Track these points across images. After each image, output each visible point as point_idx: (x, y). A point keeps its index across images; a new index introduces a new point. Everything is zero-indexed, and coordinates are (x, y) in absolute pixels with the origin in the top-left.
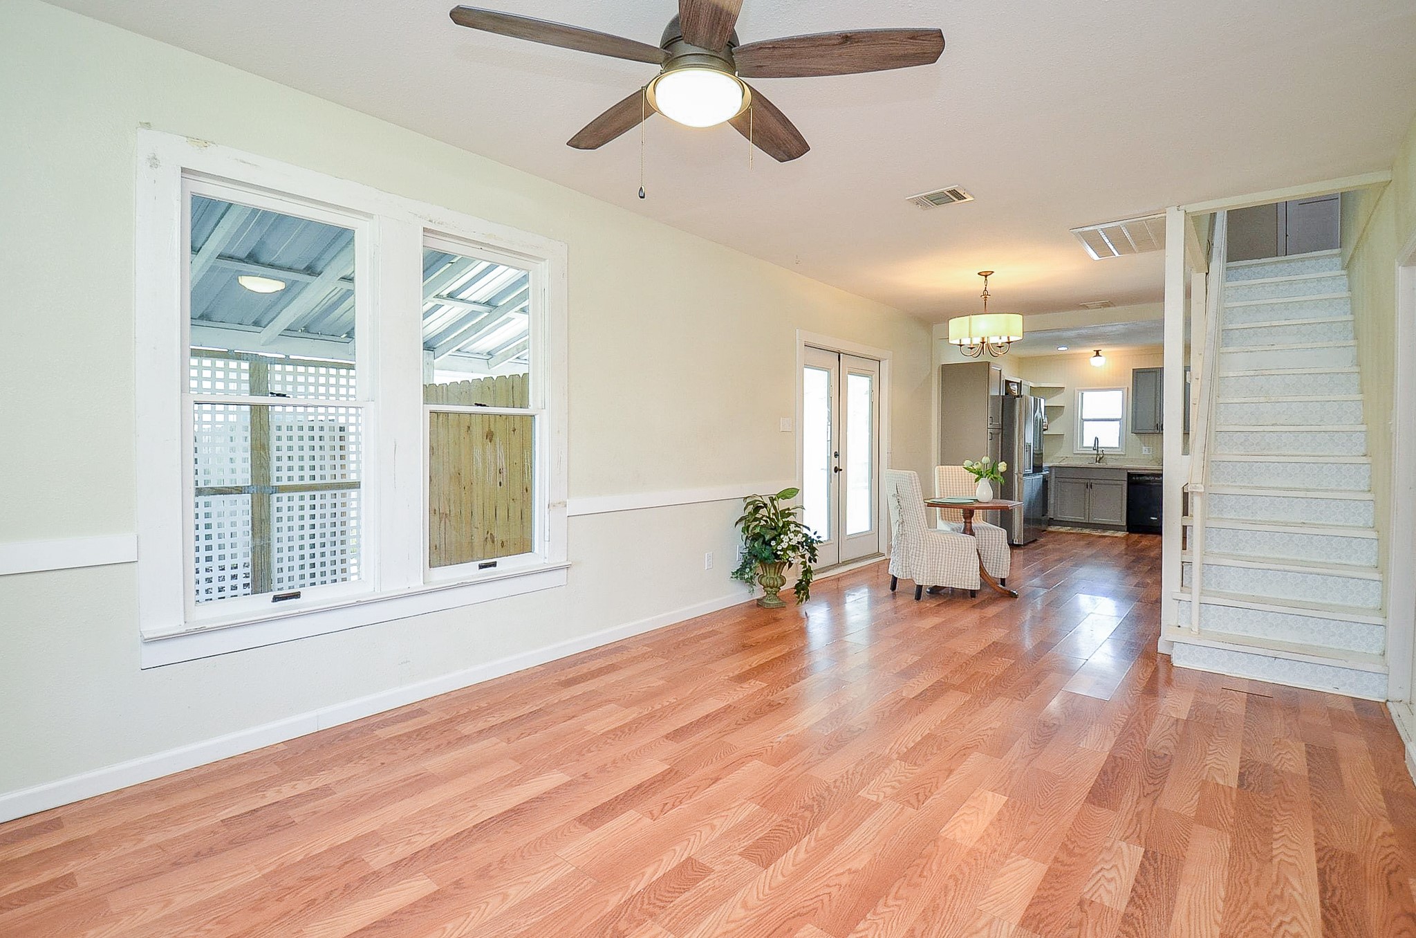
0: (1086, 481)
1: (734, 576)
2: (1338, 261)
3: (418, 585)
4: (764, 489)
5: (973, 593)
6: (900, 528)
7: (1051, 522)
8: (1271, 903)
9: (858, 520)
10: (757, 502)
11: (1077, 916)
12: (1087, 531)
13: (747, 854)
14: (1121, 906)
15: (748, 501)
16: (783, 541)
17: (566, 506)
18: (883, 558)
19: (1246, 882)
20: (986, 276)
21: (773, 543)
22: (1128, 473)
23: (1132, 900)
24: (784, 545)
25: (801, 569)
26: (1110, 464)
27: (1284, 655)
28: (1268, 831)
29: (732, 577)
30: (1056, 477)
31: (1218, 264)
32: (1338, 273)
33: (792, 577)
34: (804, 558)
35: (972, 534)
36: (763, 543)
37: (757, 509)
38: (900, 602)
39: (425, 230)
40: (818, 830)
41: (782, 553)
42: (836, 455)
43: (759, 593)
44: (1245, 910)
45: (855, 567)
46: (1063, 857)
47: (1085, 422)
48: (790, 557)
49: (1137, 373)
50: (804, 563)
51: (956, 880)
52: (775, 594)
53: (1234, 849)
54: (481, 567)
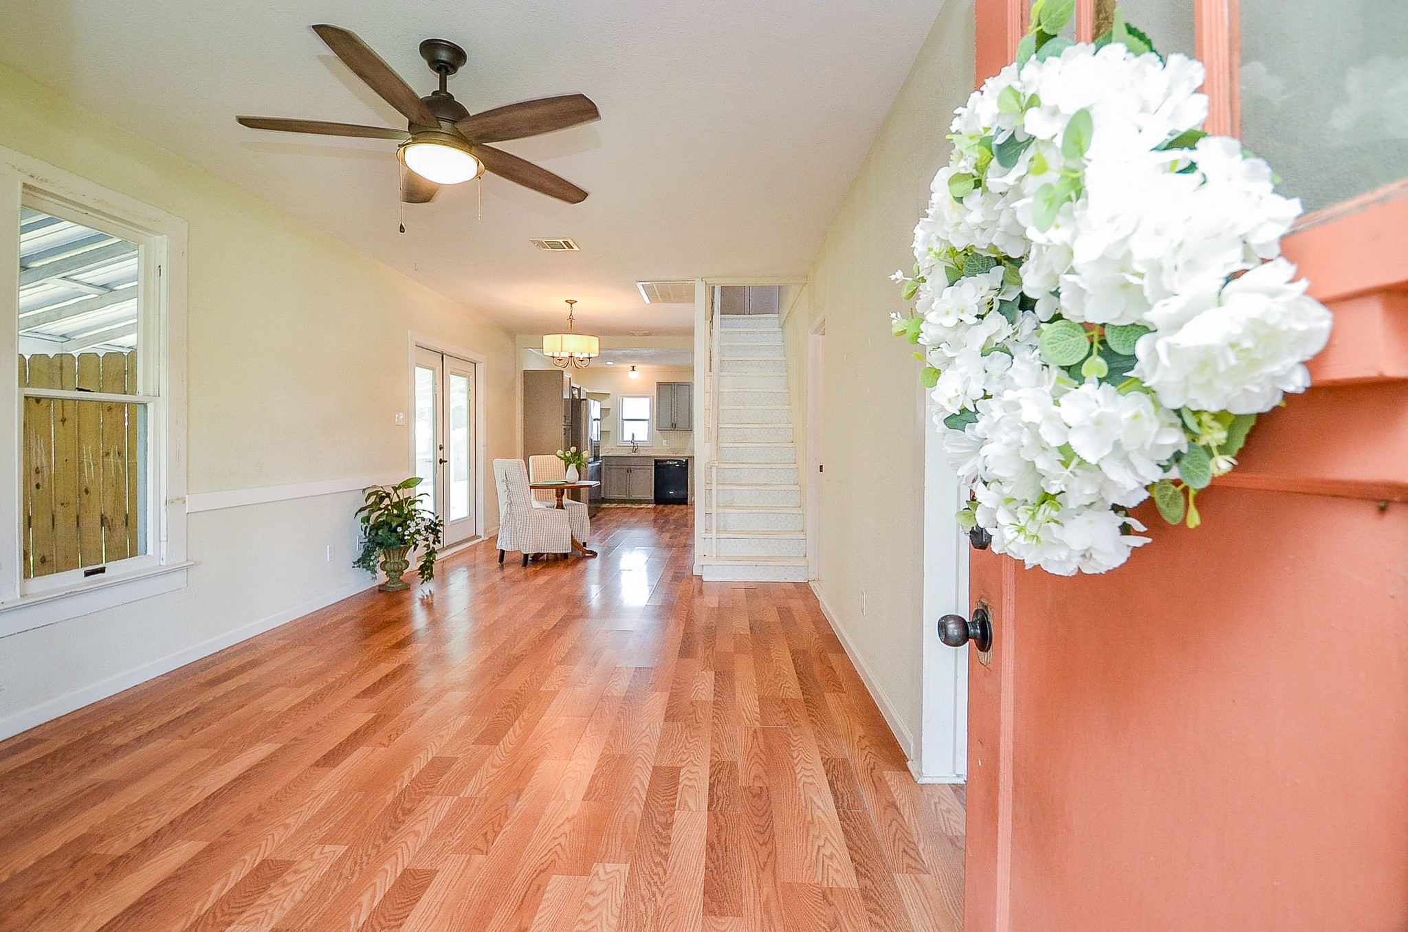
0: (627, 467)
1: (356, 565)
2: (777, 322)
3: (14, 597)
4: (386, 481)
5: (565, 556)
6: (509, 508)
7: (604, 500)
8: (776, 678)
9: (459, 508)
10: (380, 493)
11: (691, 709)
12: (629, 506)
13: (477, 742)
14: (712, 698)
15: (367, 492)
16: (410, 527)
17: (184, 502)
18: (481, 540)
19: (764, 672)
20: (571, 304)
21: (399, 529)
22: (655, 460)
23: (715, 695)
24: (412, 530)
25: (425, 551)
26: (642, 453)
27: (762, 563)
28: (768, 649)
29: (354, 567)
30: (606, 465)
31: (717, 316)
32: (778, 330)
33: (414, 559)
34: (427, 541)
35: (563, 508)
36: (389, 530)
37: (382, 499)
38: (508, 571)
39: (25, 185)
40: (523, 716)
41: (409, 538)
42: (441, 448)
43: (382, 577)
44: (766, 683)
45: (459, 549)
46: (675, 686)
47: (625, 422)
48: (417, 540)
49: (659, 385)
50: (428, 546)
51: (622, 713)
52: (399, 578)
53: (755, 661)
54: (87, 574)
